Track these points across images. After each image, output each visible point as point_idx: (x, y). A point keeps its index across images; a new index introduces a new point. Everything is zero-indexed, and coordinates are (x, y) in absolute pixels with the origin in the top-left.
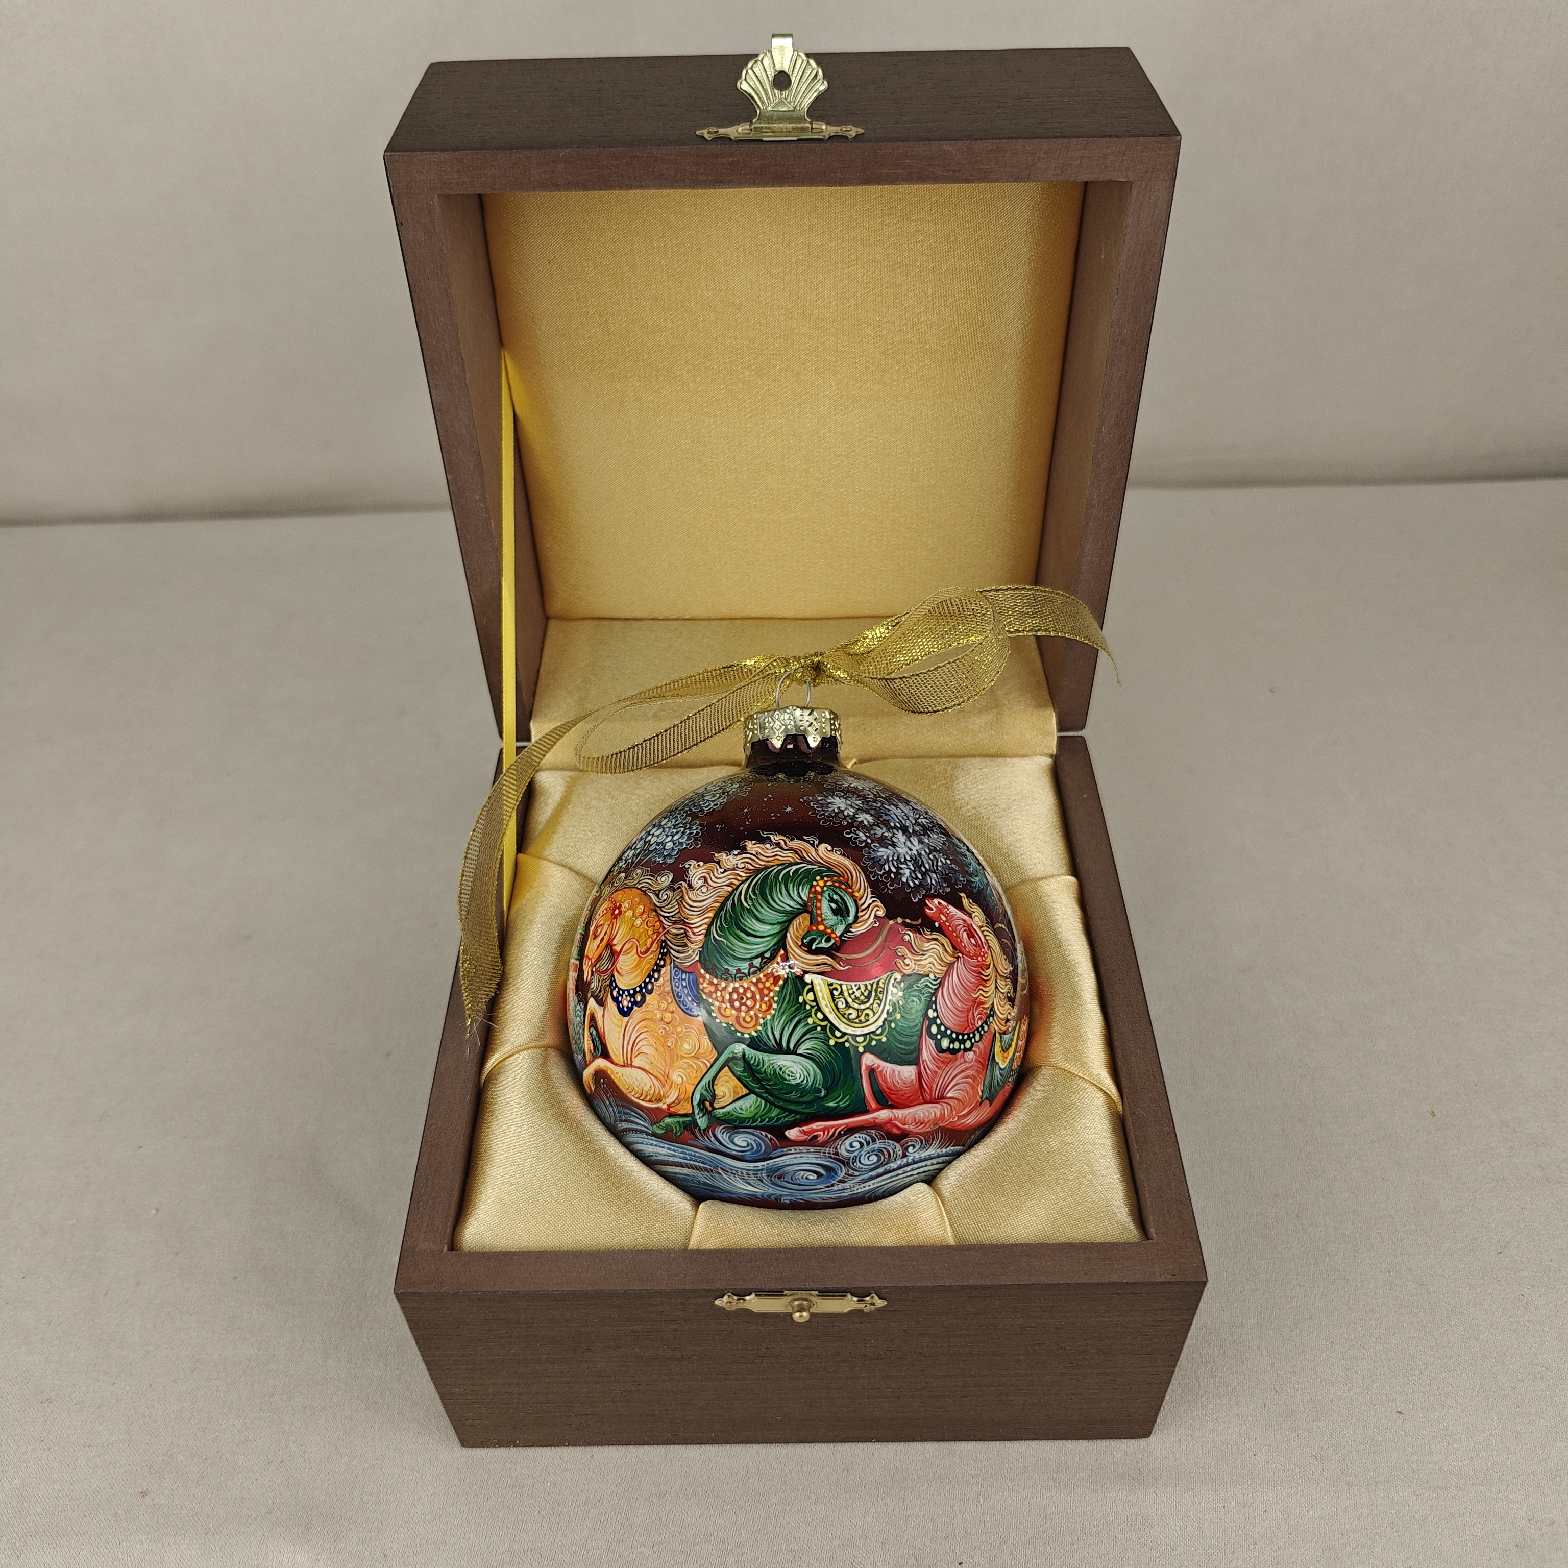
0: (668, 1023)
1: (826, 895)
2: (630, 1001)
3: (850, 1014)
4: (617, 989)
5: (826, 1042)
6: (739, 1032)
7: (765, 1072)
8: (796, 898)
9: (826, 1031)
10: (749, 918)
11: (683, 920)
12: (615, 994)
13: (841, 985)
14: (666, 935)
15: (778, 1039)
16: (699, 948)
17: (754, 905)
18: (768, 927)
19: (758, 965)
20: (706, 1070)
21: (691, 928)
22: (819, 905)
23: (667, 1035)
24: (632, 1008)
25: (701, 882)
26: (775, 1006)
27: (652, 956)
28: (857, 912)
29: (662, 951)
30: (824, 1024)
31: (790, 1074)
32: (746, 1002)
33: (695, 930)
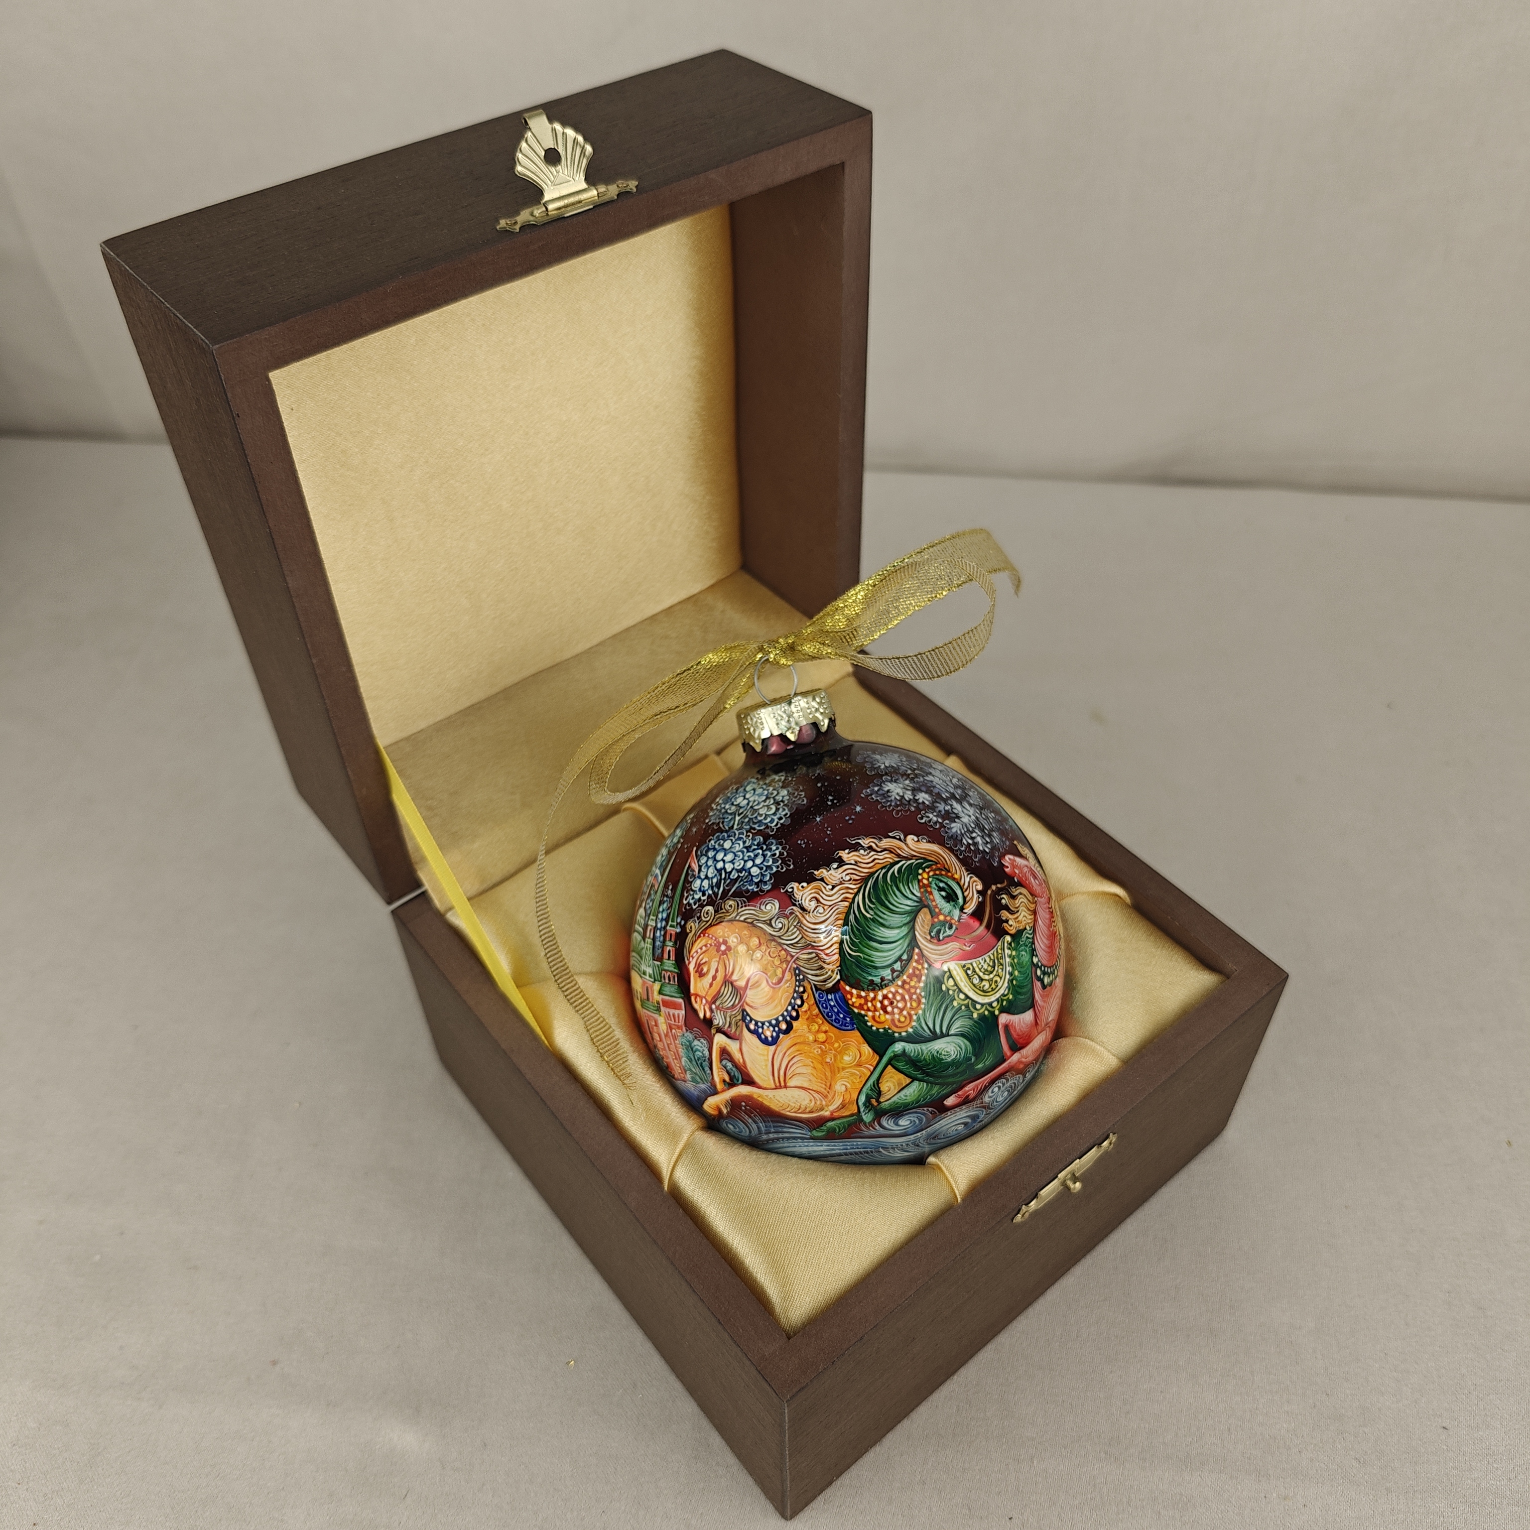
0: (823, 1043)
1: (934, 885)
2: (774, 1030)
3: (984, 986)
4: (753, 1022)
5: (971, 1018)
6: (897, 1032)
7: (925, 1059)
8: (910, 896)
9: (969, 1007)
10: (876, 927)
11: (811, 944)
12: (752, 1027)
13: (971, 964)
14: (797, 962)
15: (932, 1028)
16: (837, 967)
17: (875, 913)
18: (897, 931)
19: (899, 968)
20: (869, 1073)
21: (822, 950)
22: (931, 897)
23: (824, 1053)
24: (778, 1036)
25: (814, 904)
26: (923, 1000)
27: (788, 984)
28: (963, 893)
29: (798, 978)
30: (966, 1002)
31: (946, 1054)
32: (897, 1005)
33: (828, 952)
